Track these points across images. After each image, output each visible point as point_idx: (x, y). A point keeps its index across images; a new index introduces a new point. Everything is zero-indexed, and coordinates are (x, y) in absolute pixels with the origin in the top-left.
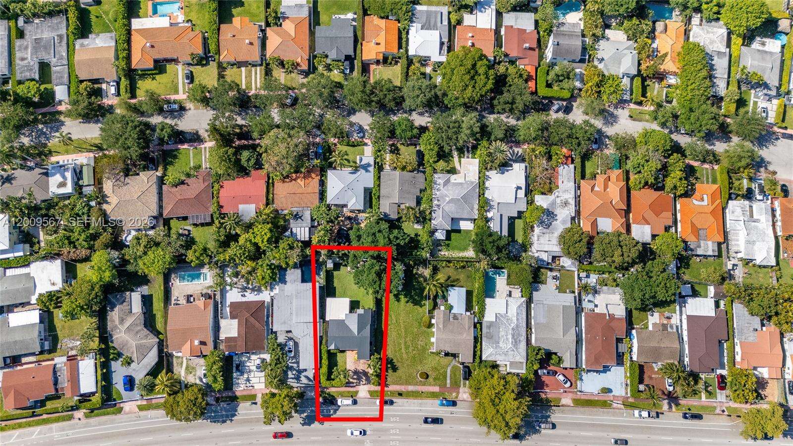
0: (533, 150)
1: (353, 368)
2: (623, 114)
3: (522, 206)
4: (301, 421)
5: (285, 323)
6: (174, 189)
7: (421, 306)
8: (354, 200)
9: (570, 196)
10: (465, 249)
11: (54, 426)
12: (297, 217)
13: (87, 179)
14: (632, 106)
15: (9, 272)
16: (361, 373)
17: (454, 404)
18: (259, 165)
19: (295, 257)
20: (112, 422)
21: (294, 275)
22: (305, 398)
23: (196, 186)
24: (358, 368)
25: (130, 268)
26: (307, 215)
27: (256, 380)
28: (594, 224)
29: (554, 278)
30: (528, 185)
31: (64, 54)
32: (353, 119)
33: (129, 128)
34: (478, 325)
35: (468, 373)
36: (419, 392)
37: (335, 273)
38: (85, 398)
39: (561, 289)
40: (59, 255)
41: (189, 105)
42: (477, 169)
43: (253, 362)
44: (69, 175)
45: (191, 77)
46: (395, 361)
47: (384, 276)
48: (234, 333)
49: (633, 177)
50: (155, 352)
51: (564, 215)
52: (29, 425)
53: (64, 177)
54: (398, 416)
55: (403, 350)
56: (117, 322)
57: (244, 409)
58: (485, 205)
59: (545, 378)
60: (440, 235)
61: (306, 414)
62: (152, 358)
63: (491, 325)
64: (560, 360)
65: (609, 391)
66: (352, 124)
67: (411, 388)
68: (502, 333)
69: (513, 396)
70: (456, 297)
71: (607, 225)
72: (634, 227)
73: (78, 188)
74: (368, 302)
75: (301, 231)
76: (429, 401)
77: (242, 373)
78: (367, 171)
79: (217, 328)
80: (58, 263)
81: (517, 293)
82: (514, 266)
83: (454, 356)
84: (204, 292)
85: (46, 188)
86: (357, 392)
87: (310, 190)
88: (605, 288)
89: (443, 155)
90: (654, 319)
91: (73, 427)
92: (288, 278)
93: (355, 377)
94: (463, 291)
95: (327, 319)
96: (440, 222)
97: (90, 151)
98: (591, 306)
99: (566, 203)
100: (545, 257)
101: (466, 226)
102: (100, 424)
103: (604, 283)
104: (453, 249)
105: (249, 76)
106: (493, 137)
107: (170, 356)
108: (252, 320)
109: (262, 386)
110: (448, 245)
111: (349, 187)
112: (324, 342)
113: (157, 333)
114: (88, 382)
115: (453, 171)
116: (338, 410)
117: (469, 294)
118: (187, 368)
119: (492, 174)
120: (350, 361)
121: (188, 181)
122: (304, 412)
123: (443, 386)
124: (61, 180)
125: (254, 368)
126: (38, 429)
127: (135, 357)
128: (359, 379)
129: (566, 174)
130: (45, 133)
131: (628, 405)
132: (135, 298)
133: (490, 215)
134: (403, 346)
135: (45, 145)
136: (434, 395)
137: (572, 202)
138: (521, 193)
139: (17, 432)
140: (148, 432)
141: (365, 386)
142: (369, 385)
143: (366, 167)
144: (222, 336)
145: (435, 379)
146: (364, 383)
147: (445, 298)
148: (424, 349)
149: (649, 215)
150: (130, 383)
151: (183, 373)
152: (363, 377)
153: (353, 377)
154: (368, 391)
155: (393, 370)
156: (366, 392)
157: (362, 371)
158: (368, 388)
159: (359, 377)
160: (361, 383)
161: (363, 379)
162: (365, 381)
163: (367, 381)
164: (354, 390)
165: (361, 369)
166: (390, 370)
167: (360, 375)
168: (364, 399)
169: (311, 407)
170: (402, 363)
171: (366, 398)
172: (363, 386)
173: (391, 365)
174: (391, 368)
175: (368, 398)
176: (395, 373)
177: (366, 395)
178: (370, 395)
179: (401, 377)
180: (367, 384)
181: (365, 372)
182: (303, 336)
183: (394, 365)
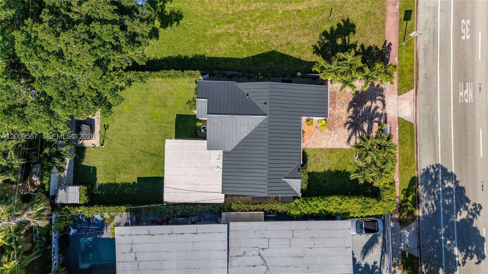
1: (345, 132)
4: (471, 262)
16: (355, 112)
22: (416, 253)
24: (344, 119)
37: (101, 179)
46: (327, 28)
54: (458, 24)
61: (456, 251)
74: (178, 90)
86: (402, 123)
93: (366, 127)
95: (220, 198)
112: (280, 208)
116: (444, 170)
120: (327, 138)
122: (451, 256)
128: (370, 116)
141: (388, 100)
142: (387, 93)
146: (379, 104)
152: (367, 107)
153: (365, 133)
154: (399, 95)
155: (351, 31)
156: (402, 99)
157: (352, 110)
158: (394, 96)
159: (365, 117)
160: (379, 111)
161: (370, 107)
162: (376, 103)
163: (375, 98)
164: (397, 129)
165: (348, 111)
166: (349, 40)
167: (361, 114)
168: (418, 104)
169: (438, 237)
170: (333, 10)
171: (415, 101)
172: (387, 107)
173: (338, 37)
174: (345, 38)
175: (415, 95)
176: (357, 27)
177: (408, 102)
178: (409, 90)
179: (369, 12)
180: (382, 96)
181: (354, 100)
182: (265, 268)
183: (337, 30)
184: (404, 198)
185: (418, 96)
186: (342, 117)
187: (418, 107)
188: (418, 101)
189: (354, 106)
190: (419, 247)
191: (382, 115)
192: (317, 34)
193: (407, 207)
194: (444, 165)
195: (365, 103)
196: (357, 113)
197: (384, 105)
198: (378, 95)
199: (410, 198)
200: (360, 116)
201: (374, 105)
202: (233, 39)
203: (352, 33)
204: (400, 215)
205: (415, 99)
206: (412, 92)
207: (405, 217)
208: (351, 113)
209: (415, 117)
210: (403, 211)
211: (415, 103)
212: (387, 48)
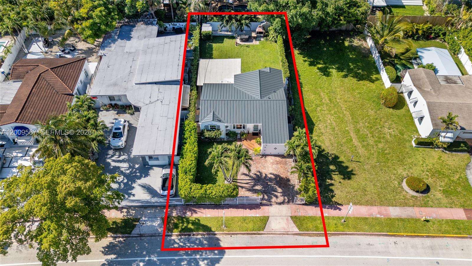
5: (115, 84)
7: (372, 81)
16: (271, 180)
22: (136, 231)
24: (264, 171)
36: (417, 220)
46: (342, 159)
48: (7, 100)
55: (356, 142)
67: (395, 212)
86: (265, 220)
93: (258, 187)
116: (218, 261)
128: (268, 191)
134: (353, 135)
136: (458, 228)
141: (284, 207)
142: (291, 206)
145: (446, 192)
146: (281, 199)
152: (276, 188)
153: (252, 187)
154: (291, 217)
155: (344, 176)
156: (287, 220)
157: (273, 177)
158: (290, 212)
159: (267, 187)
160: (274, 199)
161: (276, 192)
162: (281, 196)
163: (286, 196)
164: (258, 215)
165: (271, 174)
166: (336, 174)
167: (269, 183)
168: (284, 236)
169: (149, 254)
170: (359, 163)
171: (287, 233)
172: (278, 206)
173: (336, 167)
174: (337, 171)
175: (293, 233)
176: (349, 181)
177: (285, 226)
178: (297, 226)
179: (365, 190)
180: (288, 202)
181: (281, 179)
182: (148, 102)
183: (343, 167)
184: (191, 220)
185: (292, 236)
186: (265, 169)
187: (281, 235)
188: (287, 236)
189: (276, 179)
190: (141, 236)
191: (270, 202)
192: (334, 152)
193: (181, 223)
194: (223, 260)
195: (280, 187)
196: (270, 181)
197: (280, 204)
198: (288, 199)
199: (190, 226)
200: (268, 183)
201: (279, 195)
202: (318, 102)
203: (342, 177)
204: (174, 217)
205: (289, 233)
206: (296, 230)
207: (172, 222)
208: (270, 176)
209: (271, 233)
210: (178, 220)
211: (285, 233)
212: (336, 206)
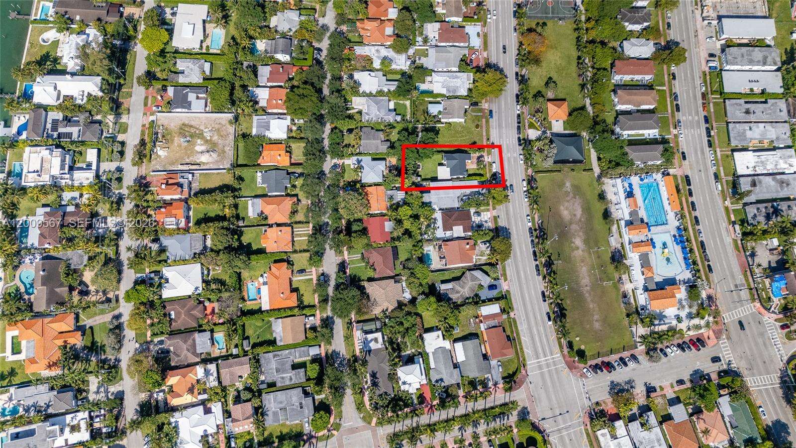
0: (346, 67)
1: (476, 165)
2: (322, 21)
3: (381, 73)
5: (453, 202)
6: (377, 270)
8: (380, 166)
9: (373, 49)
10: (405, 106)
11: (519, 329)
12: (391, 198)
13: (371, 326)
14: (316, 16)
15: (432, 365)
16: (478, 160)
17: (491, 111)
18: (360, 220)
19: (416, 193)
20: (515, 295)
21: (426, 198)
23: (375, 257)
24: (476, 161)
25: (427, 291)
26: (390, 192)
27: (486, 216)
28: (390, 36)
29: (419, 59)
30: (368, 70)
31: (287, 351)
32: (327, 172)
33: (341, 296)
34: (449, 98)
35: (475, 104)
36: (486, 129)
38: (503, 311)
39: (427, 56)
40: (421, 335)
41: (320, 271)
42: (358, 98)
43: (476, 219)
44: (370, 337)
45: (302, 271)
46: (470, 142)
47: (426, 142)
48: (461, 228)
49: (360, 17)
50: (474, 272)
51: (384, 52)
52: (520, 343)
53: (372, 340)
54: (499, 138)
56: (458, 295)
57: (502, 223)
58: (380, 93)
59: (474, 65)
60: (399, 118)
62: (478, 274)
63: (448, 91)
64: (465, 55)
65: (478, 33)
66: (330, 172)
67: (484, 134)
68: (452, 84)
69: (486, 75)
70: (434, 109)
71: (389, 30)
72: (390, 17)
73: (377, 330)
74: (438, 157)
75: (400, 196)
76: (491, 124)
77: (483, 225)
78: (361, 160)
79: (458, 238)
80: (425, 336)
81: (428, 79)
82: (415, 78)
83: (466, 111)
84: (437, 250)
85: (378, 350)
86: (489, 162)
87: (375, 192)
88: (424, 33)
89: (350, 117)
90: (440, 10)
91: (520, 318)
92: (428, 201)
93: (480, 164)
94: (430, 105)
96: (391, 118)
97: (352, 330)
98: (434, 40)
99: (377, 51)
100: (409, 63)
101: (392, 105)
102: (516, 302)
103: (421, 34)
104: (406, 112)
105: (300, 235)
106: (340, 88)
107: (475, 265)
108: (453, 218)
109: (488, 213)
110: (404, 116)
111: (372, 168)
113: (464, 273)
114: (493, 309)
115: (360, 112)
116: (498, 172)
117: (431, 103)
118: (482, 256)
119: (361, 90)
120: (471, 165)
121: (371, 262)
123: (482, 117)
124: (373, 342)
125: (479, 218)
126: (522, 338)
127: (478, 283)
128: (481, 161)
129: (359, 50)
130: (341, 362)
131: (484, 25)
132: (444, 287)
133: (386, 90)
135: (349, 360)
136: (487, 122)
137: (376, 47)
138: (373, 74)
139: (525, 350)
140: (518, 273)
141: (485, 157)
142: (484, 155)
143: (359, 162)
144: (463, 235)
145: (479, 121)
146: (483, 158)
147: (434, 116)
148: (463, 127)
149: (382, 9)
150: (492, 287)
151: (485, 258)
